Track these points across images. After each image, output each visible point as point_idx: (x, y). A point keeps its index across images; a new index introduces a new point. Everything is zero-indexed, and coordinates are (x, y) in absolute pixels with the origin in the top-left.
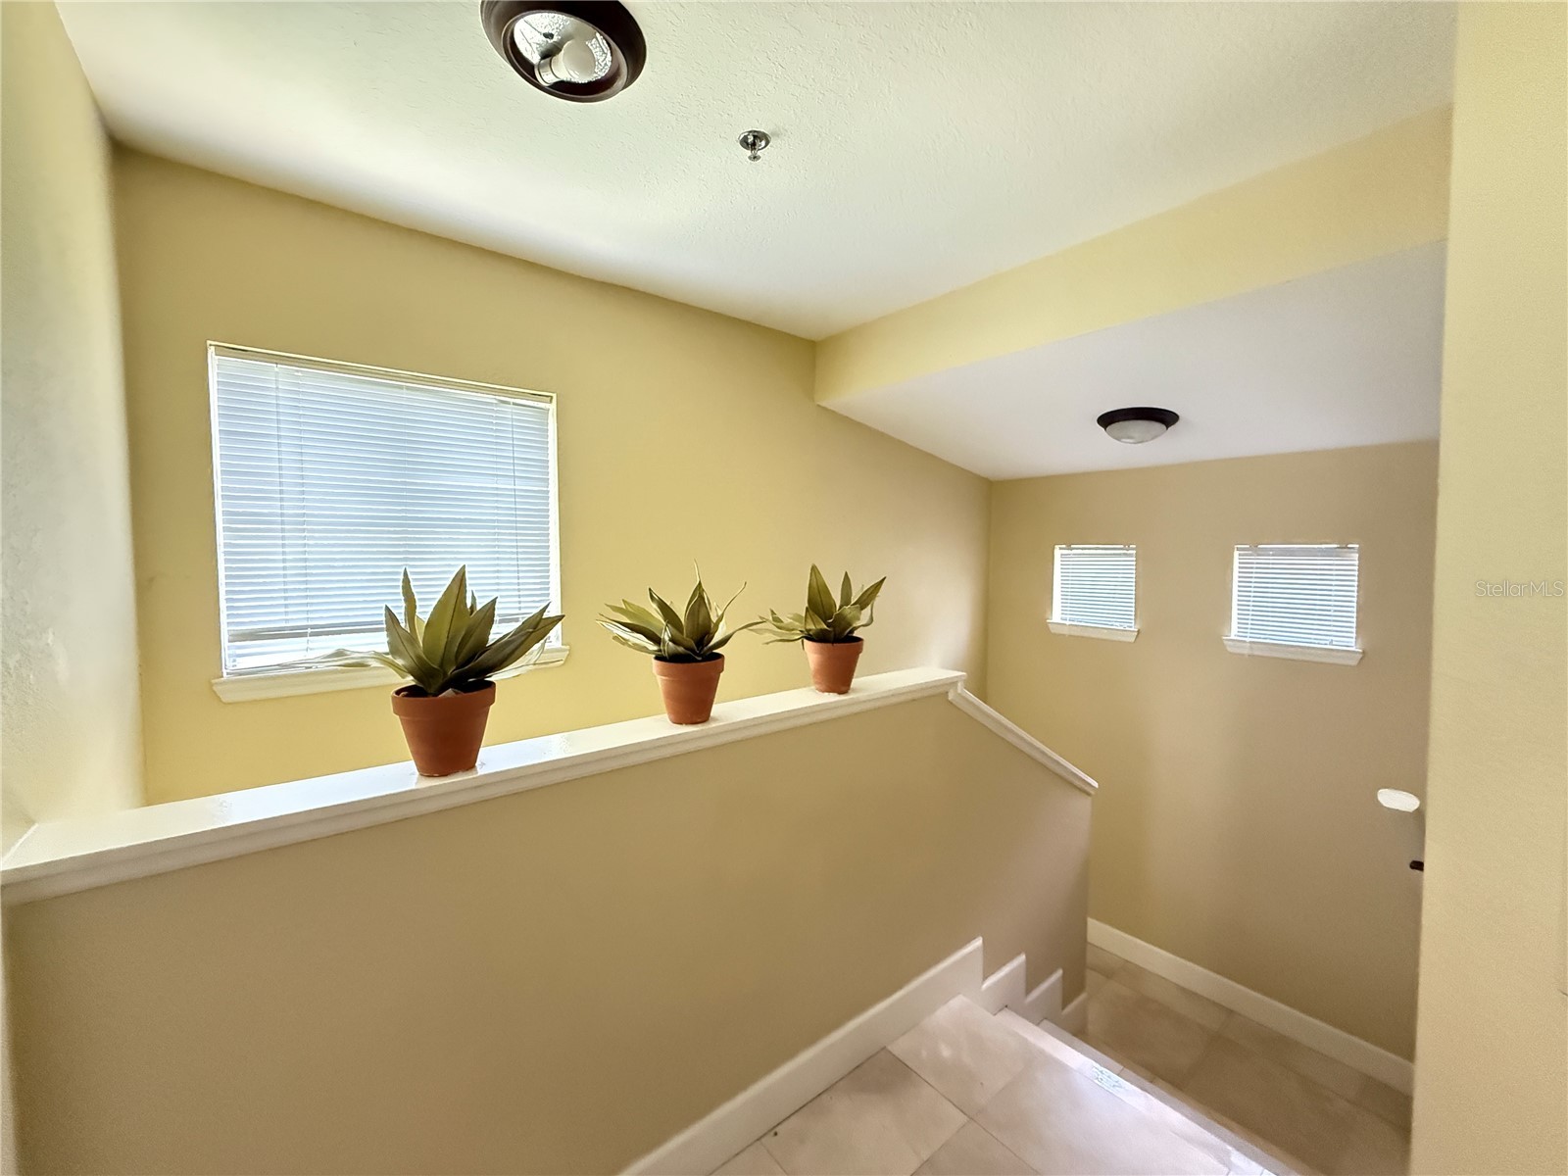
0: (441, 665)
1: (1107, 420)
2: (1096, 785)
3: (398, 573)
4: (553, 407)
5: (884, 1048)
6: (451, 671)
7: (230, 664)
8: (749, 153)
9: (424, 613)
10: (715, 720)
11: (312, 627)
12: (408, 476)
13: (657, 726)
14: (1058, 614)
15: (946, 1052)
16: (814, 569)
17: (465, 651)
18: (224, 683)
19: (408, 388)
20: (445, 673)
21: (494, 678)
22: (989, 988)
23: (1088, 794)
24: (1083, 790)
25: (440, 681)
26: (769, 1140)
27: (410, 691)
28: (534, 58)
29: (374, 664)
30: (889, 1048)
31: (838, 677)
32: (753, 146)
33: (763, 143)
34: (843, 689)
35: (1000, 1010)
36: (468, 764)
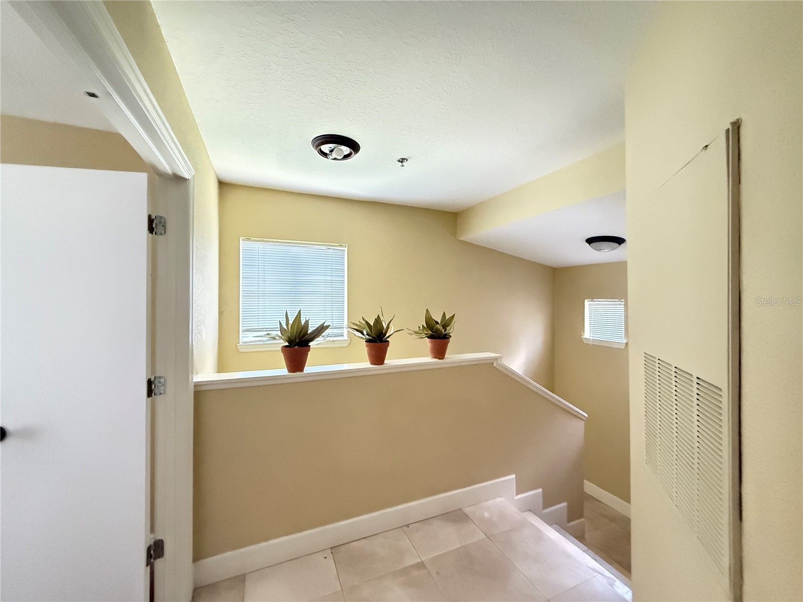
0: (295, 339)
1: (590, 241)
2: (586, 415)
3: (284, 311)
4: (346, 249)
5: (461, 509)
6: (297, 340)
7: (242, 340)
8: (400, 164)
9: (291, 322)
10: (386, 364)
11: (266, 328)
12: (297, 277)
13: (365, 364)
14: (588, 334)
15: (486, 515)
16: (427, 310)
17: (301, 334)
18: (241, 345)
19: (297, 246)
20: (296, 341)
21: (311, 344)
22: (518, 499)
23: (583, 420)
24: (577, 416)
25: (294, 343)
26: (405, 528)
27: (286, 346)
28: (328, 152)
29: (277, 338)
30: (463, 510)
31: (439, 353)
32: (402, 162)
33: (405, 160)
34: (441, 357)
35: (526, 511)
36: (302, 370)
